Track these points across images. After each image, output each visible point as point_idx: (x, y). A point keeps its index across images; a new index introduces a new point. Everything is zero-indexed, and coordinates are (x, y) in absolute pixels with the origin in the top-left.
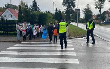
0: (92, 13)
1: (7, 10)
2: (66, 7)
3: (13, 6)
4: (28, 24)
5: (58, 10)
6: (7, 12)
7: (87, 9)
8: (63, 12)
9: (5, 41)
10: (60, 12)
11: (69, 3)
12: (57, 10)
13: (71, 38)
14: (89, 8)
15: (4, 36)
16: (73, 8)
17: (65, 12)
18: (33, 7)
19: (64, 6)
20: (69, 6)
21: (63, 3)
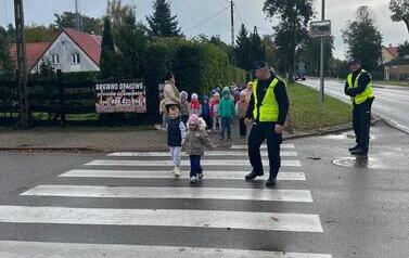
0: (379, 38)
1: (63, 35)
2: (277, 20)
3: (85, 19)
4: (137, 86)
5: (250, 31)
6: (63, 42)
7: (362, 25)
8: (267, 38)
9: (53, 149)
10: (255, 37)
11: (290, 4)
12: (243, 32)
13: (298, 137)
14: (368, 22)
15: (51, 131)
16: (306, 22)
17: (273, 39)
18: (156, 20)
19: (272, 14)
20: (289, 15)
21: (267, 4)
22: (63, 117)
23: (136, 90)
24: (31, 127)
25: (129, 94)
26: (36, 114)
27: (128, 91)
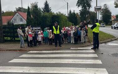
1: (17, 13)
2: (80, 8)
3: (24, 9)
4: (39, 28)
5: (72, 12)
6: (17, 16)
8: (77, 13)
10: (74, 13)
11: (84, 4)
12: (70, 12)
14: (107, 9)
16: (89, 9)
17: (79, 14)
18: (45, 9)
20: (84, 7)
21: (77, 4)
22: (14, 39)
23: (38, 30)
24: (4, 42)
25: (36, 31)
26: (6, 38)
27: (36, 30)
